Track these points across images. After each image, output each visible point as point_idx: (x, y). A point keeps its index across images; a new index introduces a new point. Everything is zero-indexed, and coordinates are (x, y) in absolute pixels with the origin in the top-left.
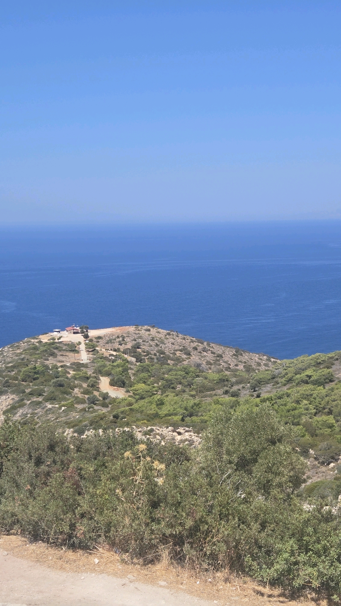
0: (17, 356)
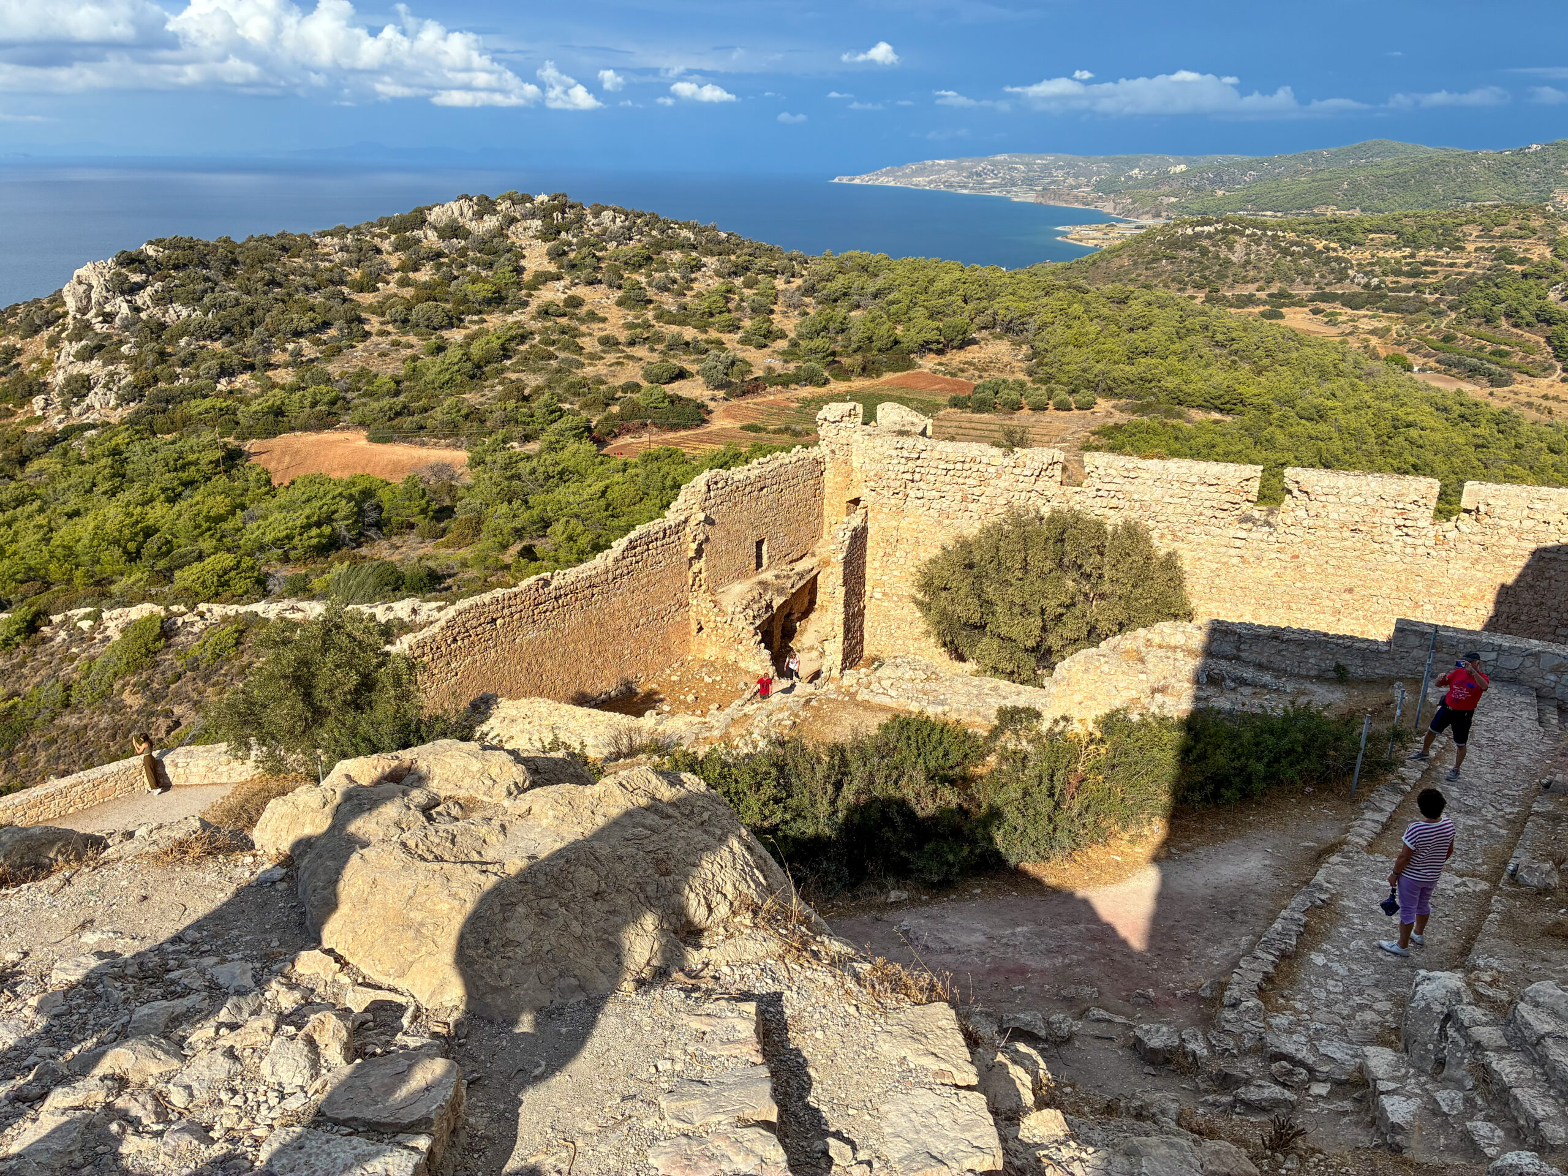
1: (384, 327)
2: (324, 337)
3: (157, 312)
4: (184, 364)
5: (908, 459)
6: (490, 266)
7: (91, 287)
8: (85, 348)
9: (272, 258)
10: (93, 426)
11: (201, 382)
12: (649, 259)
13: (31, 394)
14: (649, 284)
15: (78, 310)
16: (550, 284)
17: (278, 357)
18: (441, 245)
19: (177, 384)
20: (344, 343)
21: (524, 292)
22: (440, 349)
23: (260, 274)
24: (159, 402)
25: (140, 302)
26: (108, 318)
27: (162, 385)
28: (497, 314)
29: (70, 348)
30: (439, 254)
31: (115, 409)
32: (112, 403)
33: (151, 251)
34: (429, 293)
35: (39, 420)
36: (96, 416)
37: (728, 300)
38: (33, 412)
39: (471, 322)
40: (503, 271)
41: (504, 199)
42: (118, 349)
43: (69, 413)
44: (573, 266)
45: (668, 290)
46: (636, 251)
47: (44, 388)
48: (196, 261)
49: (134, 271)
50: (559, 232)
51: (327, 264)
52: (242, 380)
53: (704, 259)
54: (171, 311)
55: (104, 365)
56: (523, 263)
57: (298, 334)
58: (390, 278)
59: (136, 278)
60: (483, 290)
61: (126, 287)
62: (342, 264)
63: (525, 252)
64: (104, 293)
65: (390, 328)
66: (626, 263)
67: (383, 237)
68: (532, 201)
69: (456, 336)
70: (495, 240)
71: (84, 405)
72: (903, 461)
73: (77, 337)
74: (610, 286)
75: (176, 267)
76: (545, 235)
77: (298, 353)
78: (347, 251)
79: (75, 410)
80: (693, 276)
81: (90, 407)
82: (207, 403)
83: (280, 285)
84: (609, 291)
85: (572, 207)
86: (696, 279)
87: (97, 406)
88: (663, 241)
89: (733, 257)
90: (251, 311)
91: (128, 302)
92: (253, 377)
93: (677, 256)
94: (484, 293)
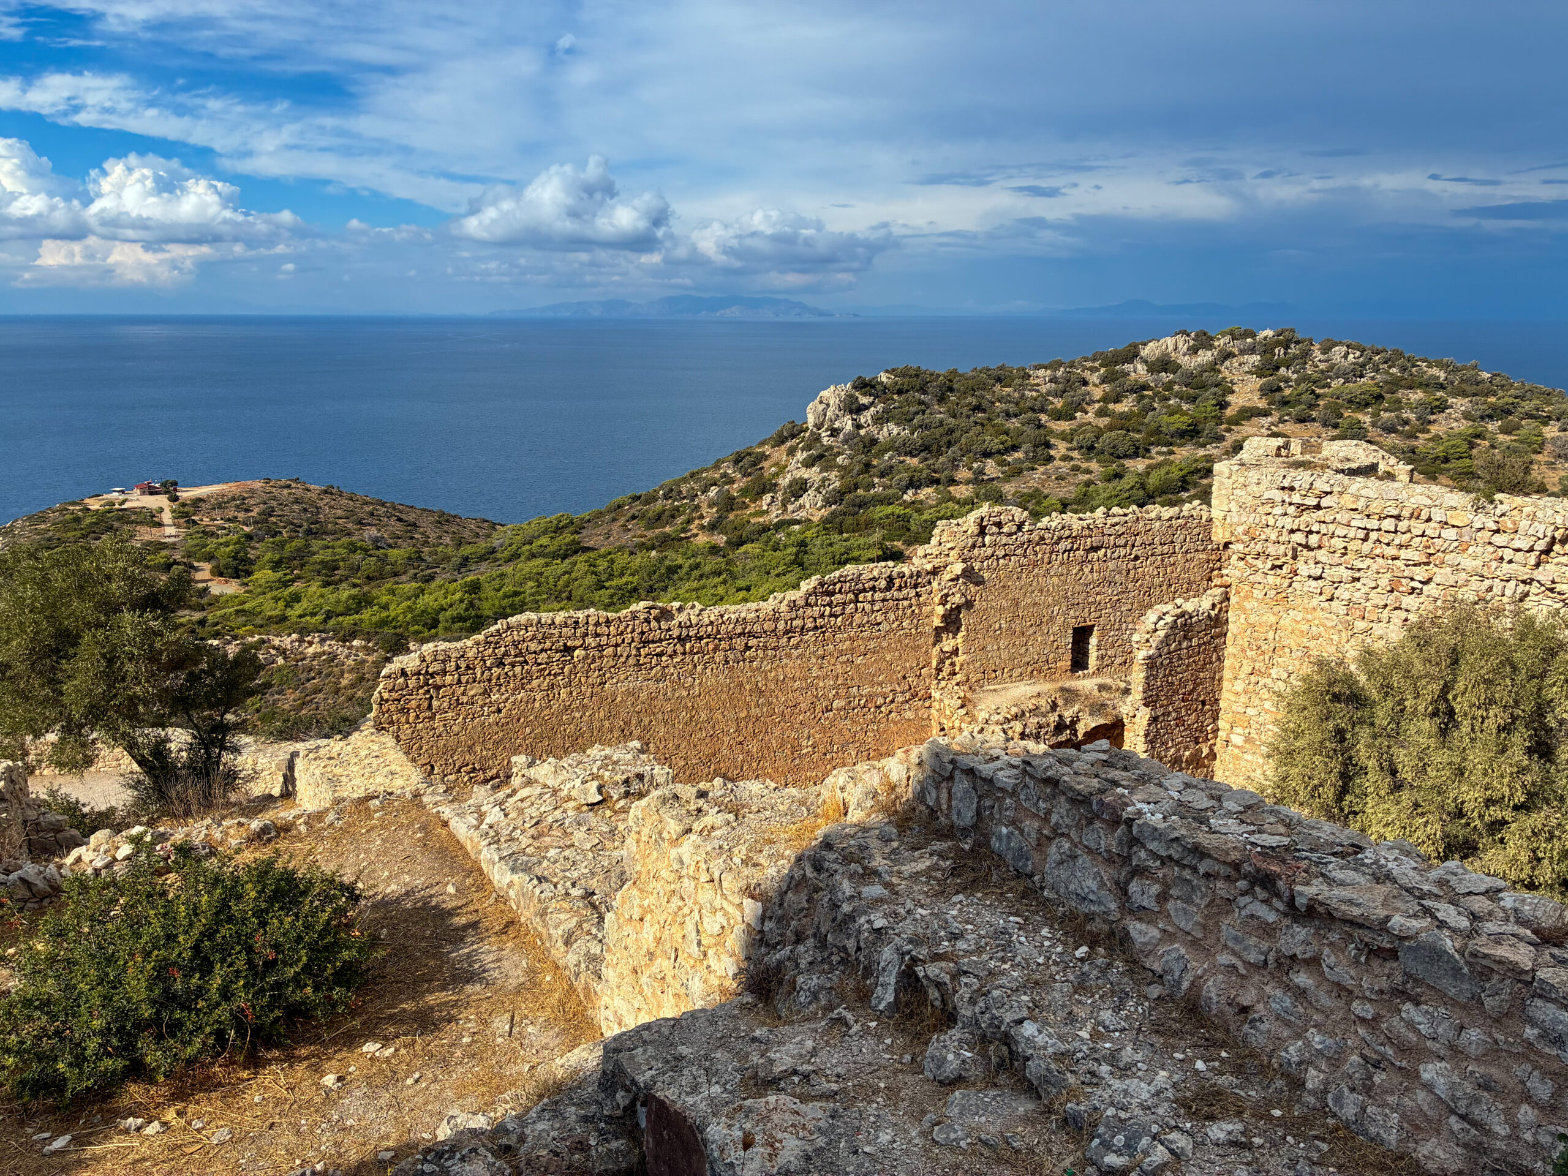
0: (38, 534)
1: (1070, 453)
2: (1010, 459)
3: (873, 429)
4: (882, 475)
5: (1302, 508)
6: (1193, 400)
7: (828, 405)
8: (810, 456)
9: (984, 387)
10: (798, 522)
11: (891, 491)
12: (1379, 397)
13: (764, 492)
14: (1374, 424)
15: (815, 426)
16: (1255, 420)
17: (963, 474)
18: (1149, 379)
19: (872, 492)
20: (1027, 464)
21: (1223, 427)
22: (1118, 476)
23: (970, 399)
24: (854, 506)
25: (863, 421)
26: (834, 432)
27: (860, 492)
28: (1189, 447)
29: (801, 456)
30: (1145, 387)
31: (819, 509)
32: (819, 504)
33: (884, 378)
34: (1124, 422)
35: (763, 513)
36: (804, 514)
37: (1472, 446)
38: (761, 506)
39: (1159, 453)
40: (1207, 403)
41: (1224, 335)
42: (835, 460)
43: (786, 510)
44: (1285, 403)
45: (1395, 431)
46: (1365, 388)
47: (773, 487)
48: (918, 387)
49: (865, 394)
50: (1277, 368)
51: (1034, 394)
52: (927, 493)
53: (1451, 401)
54: (885, 429)
55: (821, 472)
56: (1230, 398)
57: (987, 455)
58: (1089, 408)
59: (864, 400)
60: (1179, 422)
61: (854, 407)
62: (1049, 393)
63: (1235, 388)
64: (837, 412)
65: (1075, 454)
66: (1350, 401)
67: (1093, 370)
68: (1253, 335)
69: (1139, 465)
70: (1205, 375)
71: (797, 504)
72: (1291, 510)
73: (808, 448)
74: (1325, 425)
75: (900, 392)
76: (1260, 372)
77: (981, 472)
78: (1056, 383)
79: (790, 508)
80: (1432, 417)
81: (801, 507)
82: (890, 509)
83: (984, 411)
84: (1323, 430)
85: (1297, 342)
86: (1435, 421)
87: (808, 506)
88: (1402, 378)
89: (1492, 399)
90: (951, 431)
91: (853, 420)
92: (937, 491)
93: (1417, 395)
94: (1178, 425)
